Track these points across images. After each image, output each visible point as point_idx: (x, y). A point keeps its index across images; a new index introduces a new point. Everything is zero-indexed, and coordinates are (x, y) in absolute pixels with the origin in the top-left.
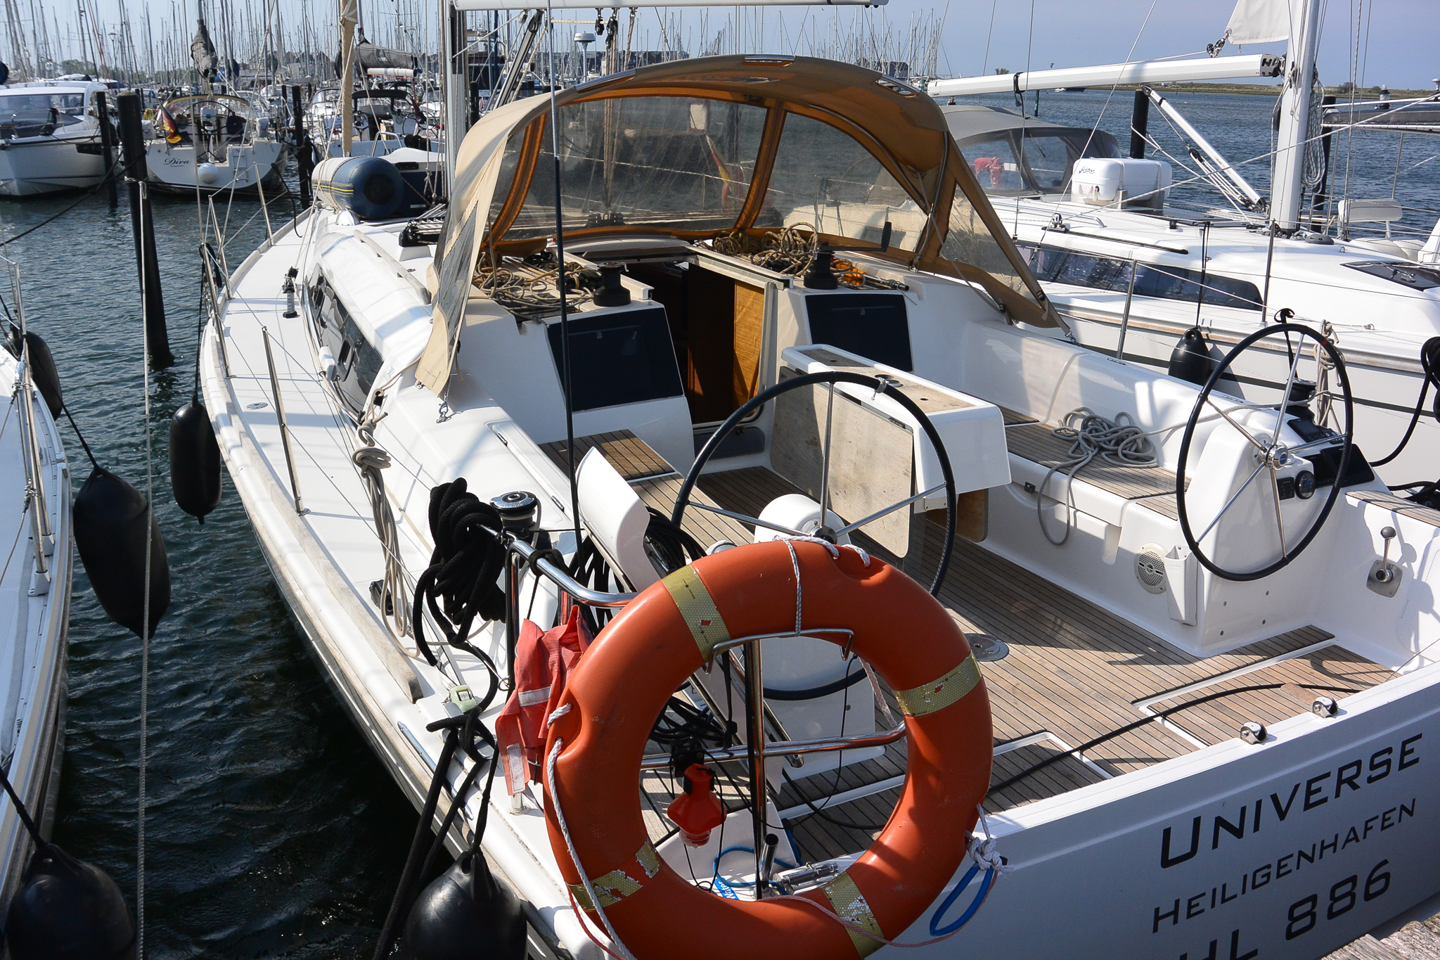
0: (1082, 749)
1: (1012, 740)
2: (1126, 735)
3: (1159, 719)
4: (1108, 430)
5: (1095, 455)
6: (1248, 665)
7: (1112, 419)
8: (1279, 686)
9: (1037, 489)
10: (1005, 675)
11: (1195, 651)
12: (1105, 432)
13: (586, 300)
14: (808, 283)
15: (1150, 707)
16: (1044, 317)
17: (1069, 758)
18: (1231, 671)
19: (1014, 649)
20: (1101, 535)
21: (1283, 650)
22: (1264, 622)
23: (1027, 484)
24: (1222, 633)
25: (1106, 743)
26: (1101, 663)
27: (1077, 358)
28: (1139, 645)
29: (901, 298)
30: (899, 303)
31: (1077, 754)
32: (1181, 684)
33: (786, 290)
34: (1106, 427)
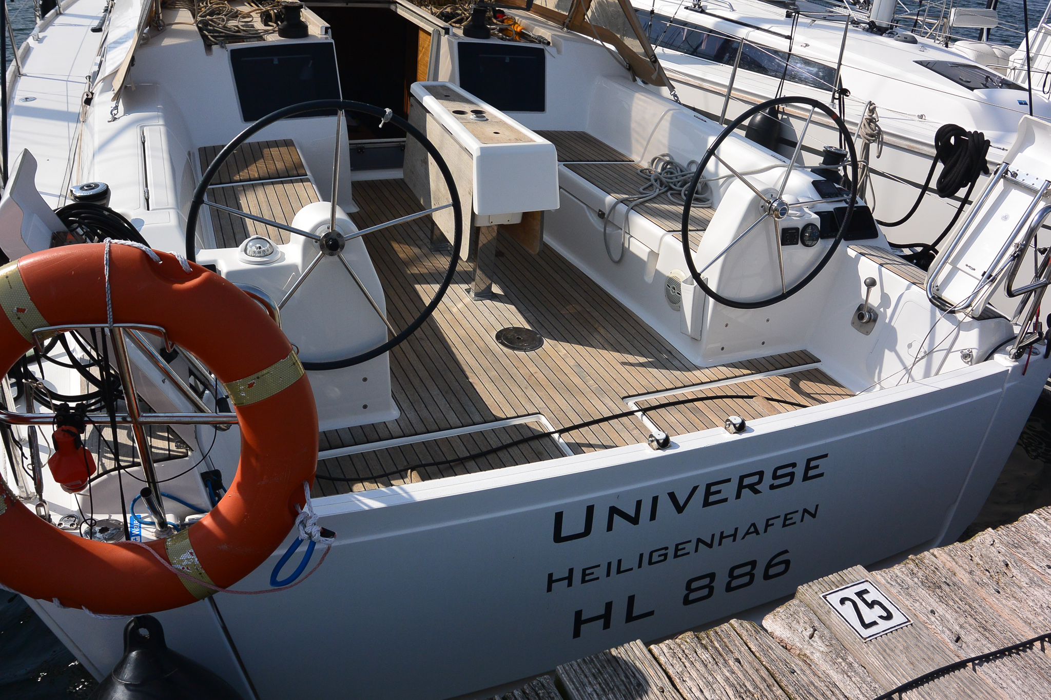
0: (561, 432)
1: (507, 418)
2: (604, 425)
3: (639, 414)
4: (680, 173)
5: (663, 193)
6: (736, 377)
7: (685, 164)
8: (752, 397)
9: (606, 216)
10: (530, 365)
11: (697, 361)
12: (677, 174)
13: (274, 31)
14: (466, 33)
15: (636, 404)
16: (654, 77)
17: (547, 439)
18: (719, 380)
19: (547, 343)
20: (645, 258)
21: (771, 367)
22: (763, 343)
23: (600, 211)
24: (723, 349)
25: (583, 430)
26: (614, 363)
27: (671, 112)
28: (654, 351)
29: (542, 51)
30: (539, 56)
31: (556, 436)
32: (672, 386)
33: (446, 36)
34: (678, 169)
